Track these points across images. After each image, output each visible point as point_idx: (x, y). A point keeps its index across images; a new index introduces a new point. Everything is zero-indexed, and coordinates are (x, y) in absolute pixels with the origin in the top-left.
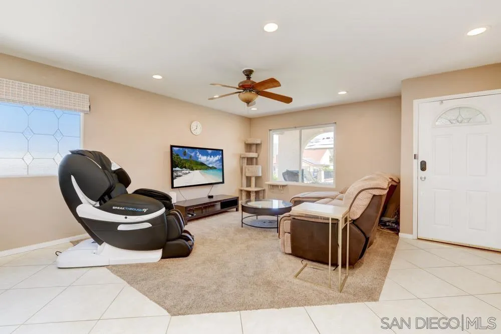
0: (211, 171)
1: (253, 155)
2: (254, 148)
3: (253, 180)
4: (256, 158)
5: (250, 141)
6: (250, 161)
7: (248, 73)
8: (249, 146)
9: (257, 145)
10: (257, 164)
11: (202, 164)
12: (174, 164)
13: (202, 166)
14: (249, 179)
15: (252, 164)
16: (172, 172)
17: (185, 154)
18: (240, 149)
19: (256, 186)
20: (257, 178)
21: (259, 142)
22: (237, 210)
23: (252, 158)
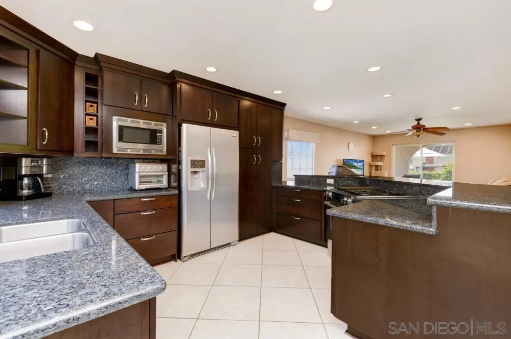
1: (379, 163)
2: (379, 158)
4: (382, 166)
6: (377, 168)
7: (419, 120)
11: (355, 166)
15: (378, 170)
17: (348, 162)
23: (378, 166)
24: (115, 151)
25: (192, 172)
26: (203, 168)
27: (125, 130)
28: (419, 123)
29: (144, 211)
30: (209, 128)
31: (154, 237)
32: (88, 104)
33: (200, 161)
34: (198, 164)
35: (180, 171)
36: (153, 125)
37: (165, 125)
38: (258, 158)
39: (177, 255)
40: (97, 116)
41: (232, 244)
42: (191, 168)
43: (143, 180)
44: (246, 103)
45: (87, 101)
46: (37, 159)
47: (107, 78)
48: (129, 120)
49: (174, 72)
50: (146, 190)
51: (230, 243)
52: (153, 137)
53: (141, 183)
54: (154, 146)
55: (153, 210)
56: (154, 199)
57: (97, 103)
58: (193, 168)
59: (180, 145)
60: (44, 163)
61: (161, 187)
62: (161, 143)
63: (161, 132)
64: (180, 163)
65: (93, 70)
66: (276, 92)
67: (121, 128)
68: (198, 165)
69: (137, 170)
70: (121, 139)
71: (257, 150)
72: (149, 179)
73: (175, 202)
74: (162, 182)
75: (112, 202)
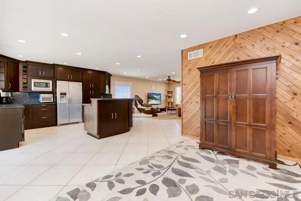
0: (157, 100)
1: (170, 95)
2: (170, 93)
3: (170, 103)
4: (171, 96)
5: (169, 90)
6: (169, 97)
7: (169, 77)
8: (169, 92)
9: (171, 92)
10: (171, 98)
11: (155, 98)
12: (148, 98)
13: (155, 99)
14: (169, 103)
15: (170, 98)
16: (148, 100)
17: (151, 95)
18: (166, 93)
19: (171, 105)
20: (171, 102)
21: (172, 91)
22: (165, 112)
23: (170, 96)
24: (33, 90)
25: (60, 97)
26: (65, 95)
28: (169, 78)
29: (42, 109)
30: (68, 82)
31: (46, 117)
32: (24, 75)
34: (63, 94)
35: (56, 96)
36: (47, 81)
37: (51, 81)
38: (92, 92)
39: (56, 124)
40: (27, 79)
41: (80, 123)
43: (44, 99)
45: (23, 74)
46: (7, 92)
47: (30, 67)
48: (38, 80)
49: (53, 64)
50: (45, 103)
51: (79, 122)
52: (47, 85)
53: (43, 100)
55: (46, 109)
56: (46, 105)
57: (27, 75)
58: (61, 95)
59: (56, 88)
60: (10, 94)
61: (51, 102)
62: (50, 87)
63: (49, 83)
64: (56, 94)
65: (25, 65)
67: (35, 83)
69: (41, 96)
70: (35, 86)
71: (91, 89)
72: (46, 99)
73: (54, 107)
74: (51, 100)
75: (31, 105)
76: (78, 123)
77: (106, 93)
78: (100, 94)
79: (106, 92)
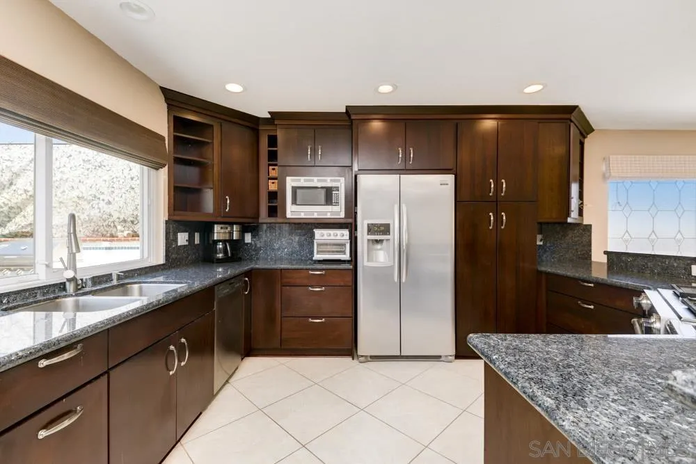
24: (289, 215)
25: (369, 240)
26: (386, 234)
27: (298, 191)
29: (312, 286)
30: (397, 176)
31: (323, 320)
32: (271, 167)
33: (382, 225)
34: (379, 231)
35: (356, 238)
36: (329, 181)
37: (343, 180)
38: (498, 219)
40: (277, 179)
41: (443, 359)
42: (368, 234)
43: (323, 248)
44: (489, 124)
45: (269, 165)
46: (227, 226)
48: (303, 179)
50: (325, 260)
51: (440, 357)
52: (329, 195)
53: (320, 252)
54: (329, 208)
55: (322, 286)
56: (323, 272)
57: (278, 165)
58: (371, 235)
59: (356, 205)
60: (235, 230)
61: (342, 259)
62: (337, 204)
63: (337, 189)
64: (356, 228)
66: (529, 90)
67: (295, 189)
68: (376, 231)
70: (294, 202)
71: (496, 204)
72: (329, 248)
73: (349, 279)
74: (344, 253)
75: (279, 272)
76: (437, 358)
77: (569, 220)
78: (540, 224)
79: (568, 215)
